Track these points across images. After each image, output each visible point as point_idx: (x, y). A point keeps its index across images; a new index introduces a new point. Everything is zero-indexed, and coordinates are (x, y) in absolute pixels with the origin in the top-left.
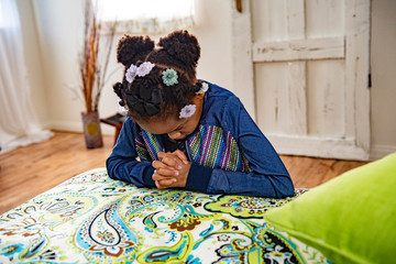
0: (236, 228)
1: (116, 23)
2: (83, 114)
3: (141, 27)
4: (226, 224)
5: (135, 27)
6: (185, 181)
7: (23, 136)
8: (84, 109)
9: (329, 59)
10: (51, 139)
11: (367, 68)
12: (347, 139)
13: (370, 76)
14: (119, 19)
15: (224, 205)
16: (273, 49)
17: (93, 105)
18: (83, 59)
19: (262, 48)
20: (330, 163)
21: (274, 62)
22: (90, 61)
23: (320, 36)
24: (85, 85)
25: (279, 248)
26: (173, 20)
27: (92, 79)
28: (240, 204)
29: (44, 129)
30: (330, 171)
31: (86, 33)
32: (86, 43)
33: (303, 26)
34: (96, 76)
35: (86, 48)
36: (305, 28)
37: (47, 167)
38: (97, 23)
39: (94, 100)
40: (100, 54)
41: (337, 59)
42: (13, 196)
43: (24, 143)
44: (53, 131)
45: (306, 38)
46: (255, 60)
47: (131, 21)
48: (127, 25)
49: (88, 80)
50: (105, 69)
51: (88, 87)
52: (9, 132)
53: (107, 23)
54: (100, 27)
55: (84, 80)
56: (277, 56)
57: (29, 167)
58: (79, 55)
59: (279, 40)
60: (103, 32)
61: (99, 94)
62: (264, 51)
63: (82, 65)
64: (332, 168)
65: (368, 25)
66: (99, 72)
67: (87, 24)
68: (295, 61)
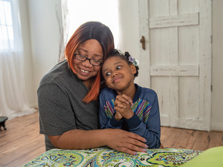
7: (19, 111)
10: (35, 113)
11: (210, 82)
12: (200, 119)
13: (211, 86)
15: (157, 160)
16: (162, 70)
19: (155, 69)
20: (191, 132)
23: (186, 64)
28: (166, 159)
29: (31, 108)
30: (192, 137)
33: (177, 58)
36: (179, 60)
41: (194, 76)
43: (20, 115)
44: (36, 109)
45: (179, 65)
46: (152, 74)
56: (163, 73)
59: (164, 65)
64: (192, 134)
68: (173, 76)
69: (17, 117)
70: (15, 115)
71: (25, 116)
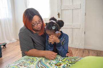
0: (70, 66)
4: (67, 65)
7: (11, 41)
9: (77, 28)
10: (17, 41)
12: (80, 44)
15: (65, 60)
23: (75, 24)
26: (45, 19)
28: (68, 60)
29: (15, 39)
36: (72, 22)
37: (16, 48)
42: (10, 54)
43: (11, 42)
44: (17, 40)
45: (72, 24)
52: (8, 40)
57: (12, 48)
64: (77, 50)
68: (70, 28)
69: (10, 43)
70: (9, 42)
71: (13, 43)
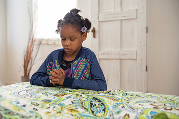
0: (81, 96)
1: (42, 40)
2: (22, 77)
3: (53, 42)
4: (77, 95)
5: (50, 41)
6: (63, 82)
8: (23, 75)
9: (130, 59)
11: (146, 64)
13: (147, 67)
14: (44, 38)
15: (77, 91)
16: (108, 54)
17: (27, 73)
18: (26, 53)
19: (103, 53)
21: (108, 59)
22: (29, 54)
24: (25, 64)
25: (97, 101)
27: (29, 62)
31: (29, 42)
32: (28, 46)
33: (120, 45)
34: (31, 61)
35: (28, 49)
38: (34, 39)
39: (28, 71)
40: (33, 51)
41: (133, 59)
45: (121, 50)
46: (100, 58)
47: (49, 39)
48: (47, 41)
49: (27, 62)
50: (35, 58)
51: (26, 65)
53: (38, 39)
54: (35, 40)
55: (25, 62)
56: (109, 57)
58: (24, 51)
59: (110, 50)
60: (36, 43)
61: (31, 69)
62: (104, 54)
63: (25, 55)
65: (146, 46)
66: (32, 59)
67: (29, 39)
